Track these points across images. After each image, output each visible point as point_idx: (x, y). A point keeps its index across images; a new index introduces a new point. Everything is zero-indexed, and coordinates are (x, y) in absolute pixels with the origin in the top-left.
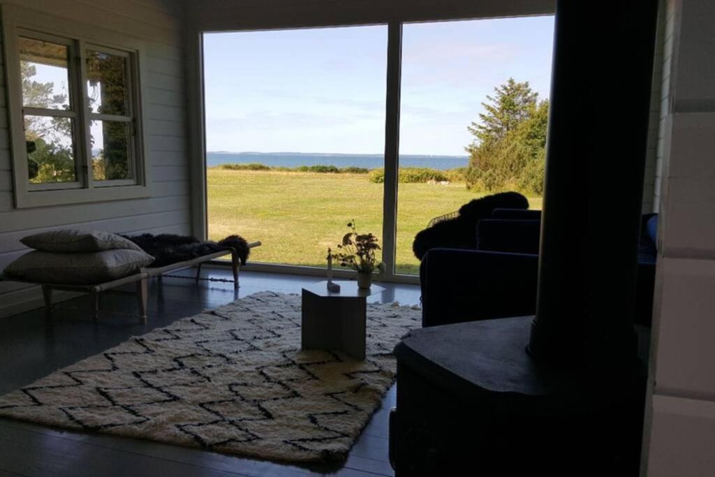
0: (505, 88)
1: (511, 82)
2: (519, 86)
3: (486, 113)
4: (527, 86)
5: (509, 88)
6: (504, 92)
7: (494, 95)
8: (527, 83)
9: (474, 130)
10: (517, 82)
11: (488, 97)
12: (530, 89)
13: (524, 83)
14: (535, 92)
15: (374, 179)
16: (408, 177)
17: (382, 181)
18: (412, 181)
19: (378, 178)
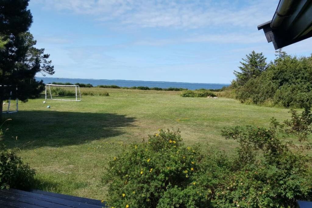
0: (251, 55)
1: (253, 52)
2: (258, 54)
3: (242, 66)
4: (262, 55)
5: (253, 55)
6: (250, 57)
7: (246, 58)
8: (262, 53)
9: (236, 74)
10: (256, 53)
11: (243, 59)
12: (264, 56)
13: (261, 53)
14: (265, 58)
15: (183, 95)
16: (198, 94)
17: (186, 96)
18: (200, 97)
19: (184, 95)
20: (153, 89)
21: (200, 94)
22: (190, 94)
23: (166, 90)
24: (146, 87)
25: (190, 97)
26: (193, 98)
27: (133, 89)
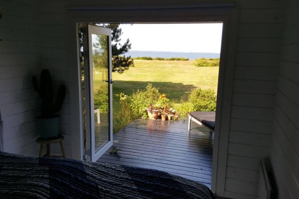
15: (197, 65)
16: (212, 64)
17: (201, 66)
18: (213, 66)
19: (199, 65)
20: (156, 59)
21: (213, 64)
22: (204, 63)
23: (167, 60)
24: (149, 57)
25: (204, 66)
26: (206, 67)
27: (137, 59)
